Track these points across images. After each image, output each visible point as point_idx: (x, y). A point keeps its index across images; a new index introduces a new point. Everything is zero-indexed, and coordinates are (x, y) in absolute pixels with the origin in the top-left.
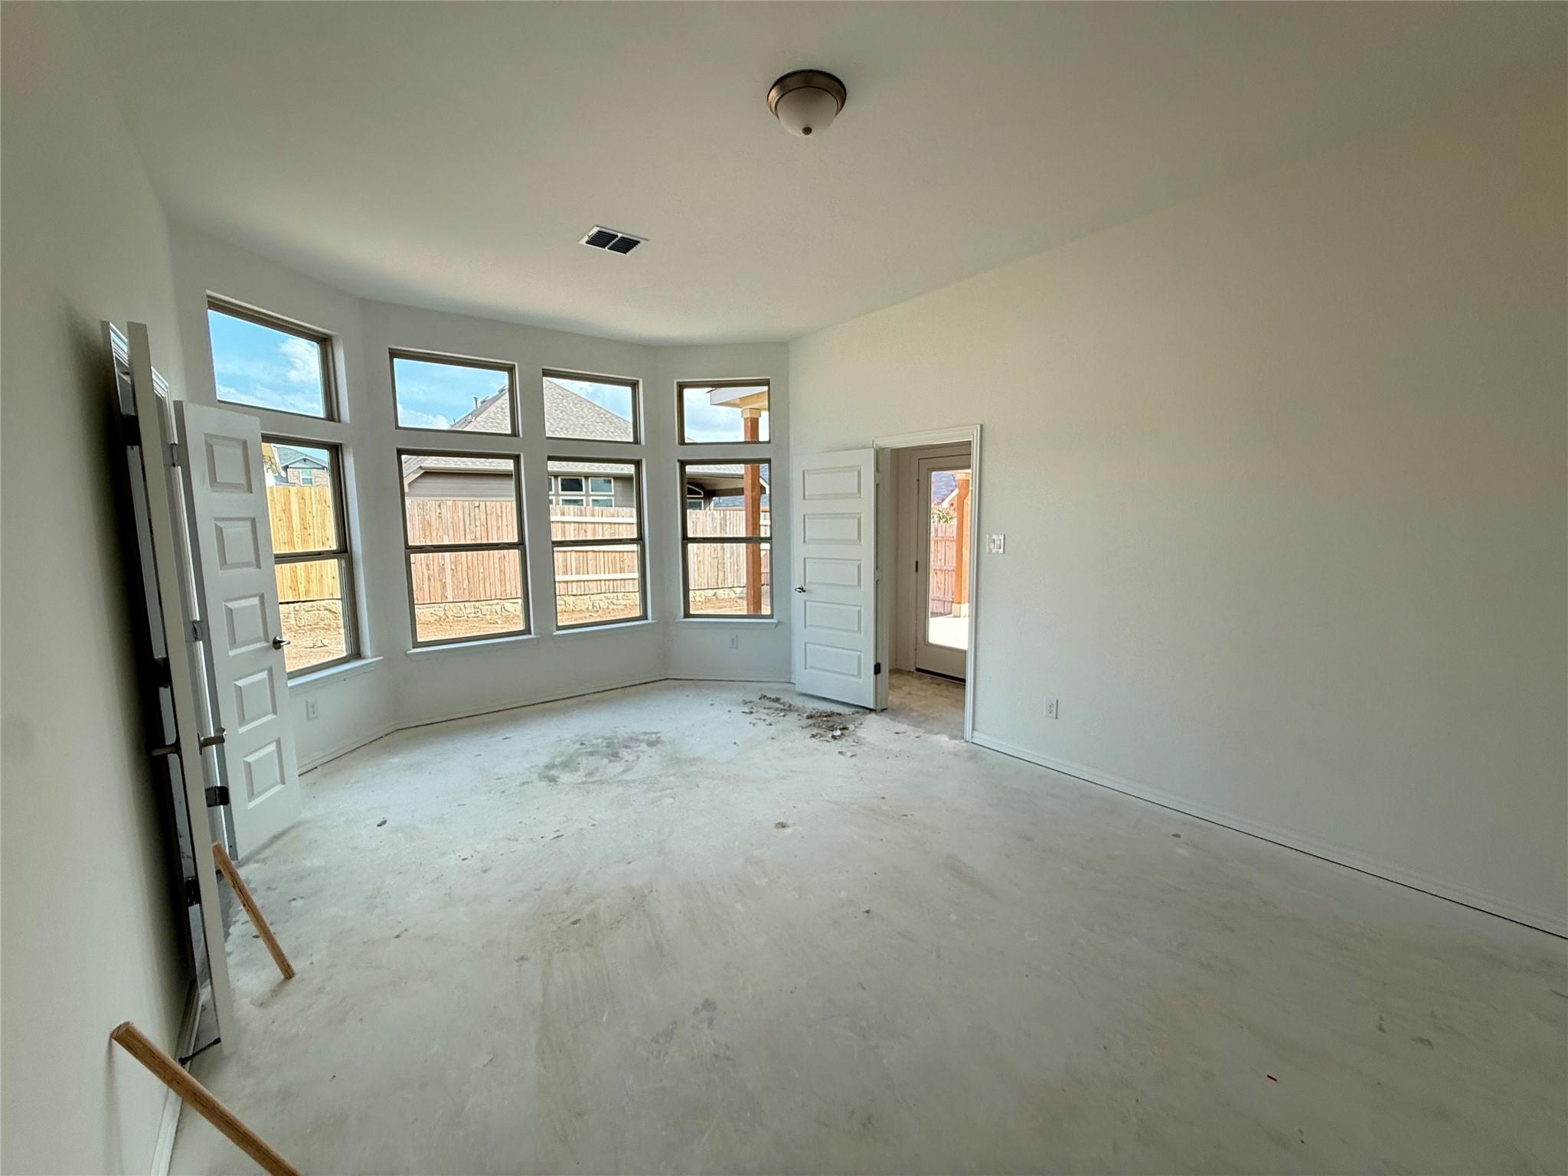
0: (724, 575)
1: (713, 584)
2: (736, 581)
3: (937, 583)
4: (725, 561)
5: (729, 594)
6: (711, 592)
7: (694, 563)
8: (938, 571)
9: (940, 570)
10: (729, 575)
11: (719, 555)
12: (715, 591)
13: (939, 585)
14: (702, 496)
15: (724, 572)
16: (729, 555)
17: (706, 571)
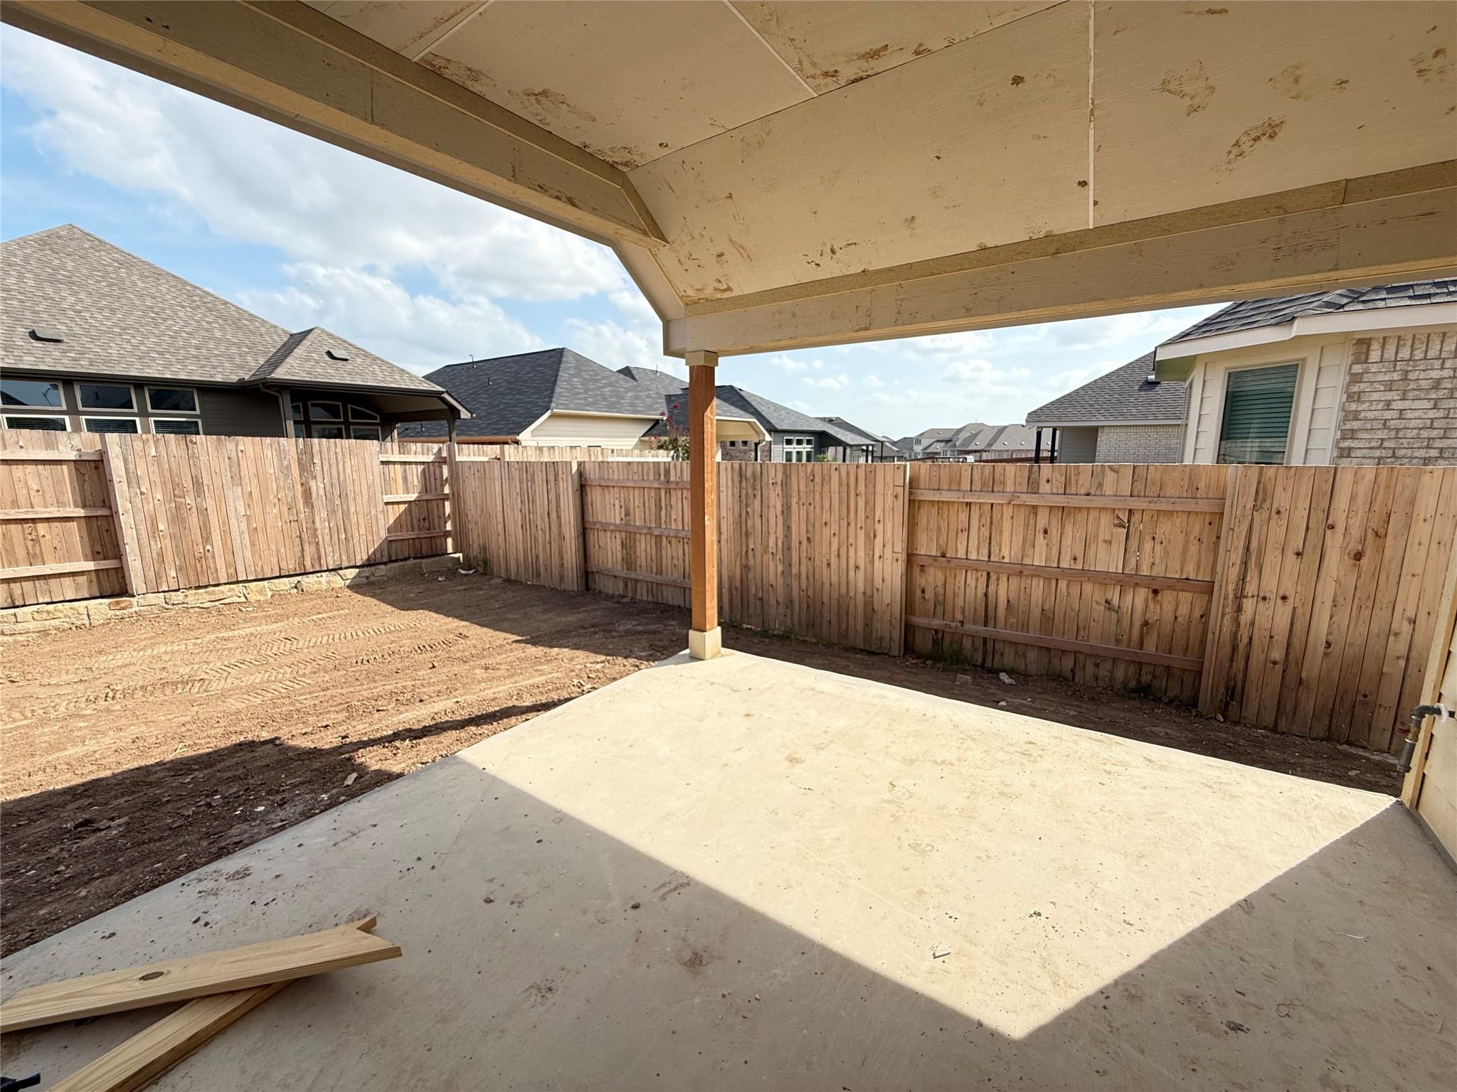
0: (318, 549)
1: (291, 566)
2: (344, 558)
3: (672, 558)
4: (318, 524)
5: (328, 582)
6: (285, 584)
7: (241, 533)
8: (673, 541)
9: (676, 537)
10: (329, 549)
11: (302, 516)
12: (299, 578)
13: (675, 562)
14: (378, 421)
15: (317, 544)
16: (324, 515)
17: (273, 547)
